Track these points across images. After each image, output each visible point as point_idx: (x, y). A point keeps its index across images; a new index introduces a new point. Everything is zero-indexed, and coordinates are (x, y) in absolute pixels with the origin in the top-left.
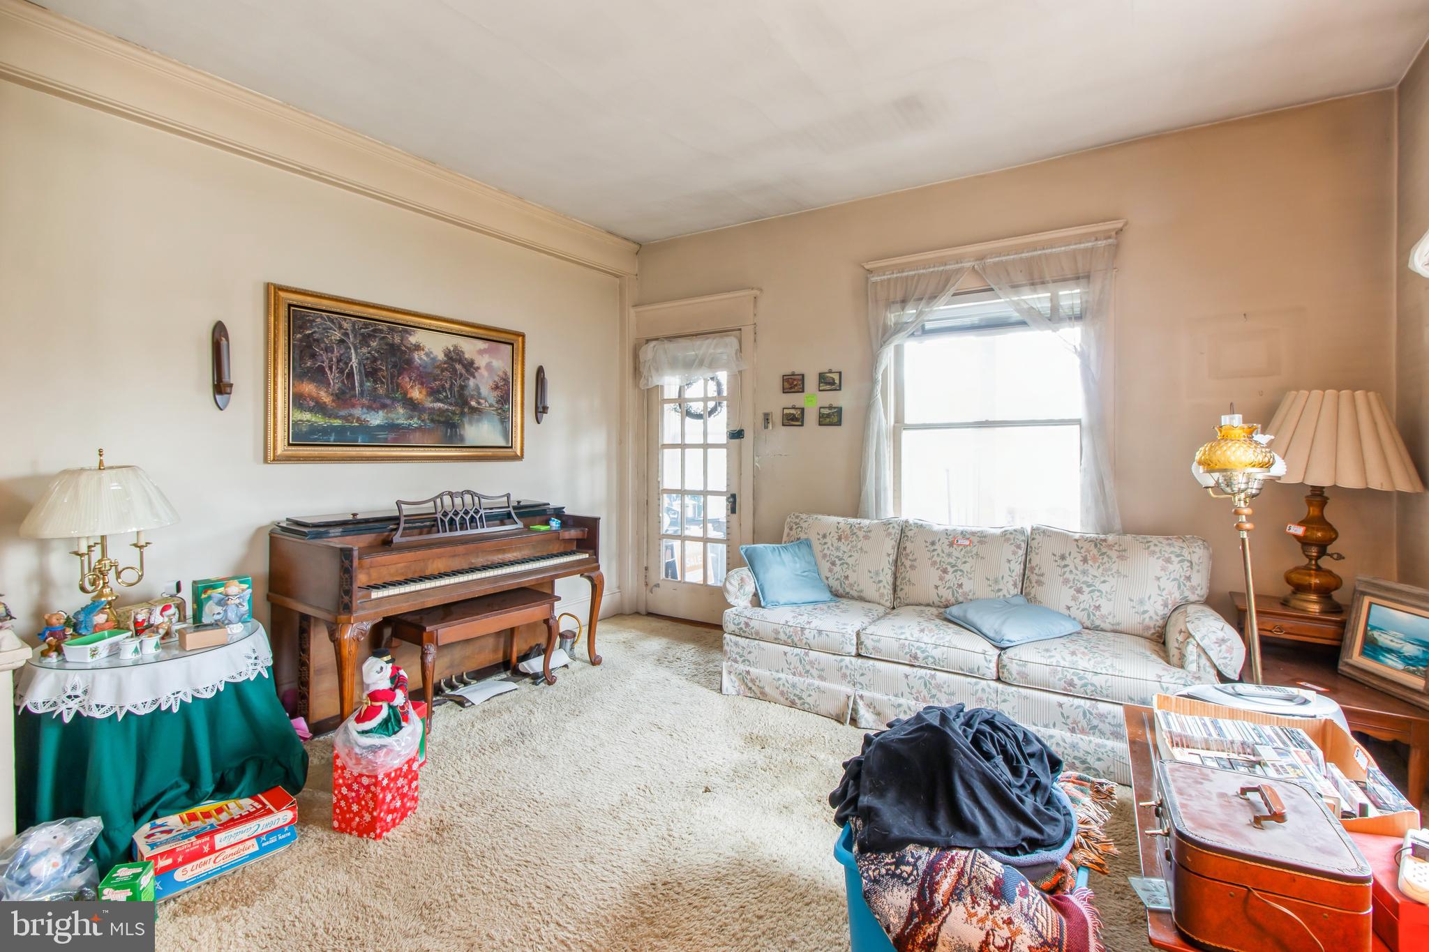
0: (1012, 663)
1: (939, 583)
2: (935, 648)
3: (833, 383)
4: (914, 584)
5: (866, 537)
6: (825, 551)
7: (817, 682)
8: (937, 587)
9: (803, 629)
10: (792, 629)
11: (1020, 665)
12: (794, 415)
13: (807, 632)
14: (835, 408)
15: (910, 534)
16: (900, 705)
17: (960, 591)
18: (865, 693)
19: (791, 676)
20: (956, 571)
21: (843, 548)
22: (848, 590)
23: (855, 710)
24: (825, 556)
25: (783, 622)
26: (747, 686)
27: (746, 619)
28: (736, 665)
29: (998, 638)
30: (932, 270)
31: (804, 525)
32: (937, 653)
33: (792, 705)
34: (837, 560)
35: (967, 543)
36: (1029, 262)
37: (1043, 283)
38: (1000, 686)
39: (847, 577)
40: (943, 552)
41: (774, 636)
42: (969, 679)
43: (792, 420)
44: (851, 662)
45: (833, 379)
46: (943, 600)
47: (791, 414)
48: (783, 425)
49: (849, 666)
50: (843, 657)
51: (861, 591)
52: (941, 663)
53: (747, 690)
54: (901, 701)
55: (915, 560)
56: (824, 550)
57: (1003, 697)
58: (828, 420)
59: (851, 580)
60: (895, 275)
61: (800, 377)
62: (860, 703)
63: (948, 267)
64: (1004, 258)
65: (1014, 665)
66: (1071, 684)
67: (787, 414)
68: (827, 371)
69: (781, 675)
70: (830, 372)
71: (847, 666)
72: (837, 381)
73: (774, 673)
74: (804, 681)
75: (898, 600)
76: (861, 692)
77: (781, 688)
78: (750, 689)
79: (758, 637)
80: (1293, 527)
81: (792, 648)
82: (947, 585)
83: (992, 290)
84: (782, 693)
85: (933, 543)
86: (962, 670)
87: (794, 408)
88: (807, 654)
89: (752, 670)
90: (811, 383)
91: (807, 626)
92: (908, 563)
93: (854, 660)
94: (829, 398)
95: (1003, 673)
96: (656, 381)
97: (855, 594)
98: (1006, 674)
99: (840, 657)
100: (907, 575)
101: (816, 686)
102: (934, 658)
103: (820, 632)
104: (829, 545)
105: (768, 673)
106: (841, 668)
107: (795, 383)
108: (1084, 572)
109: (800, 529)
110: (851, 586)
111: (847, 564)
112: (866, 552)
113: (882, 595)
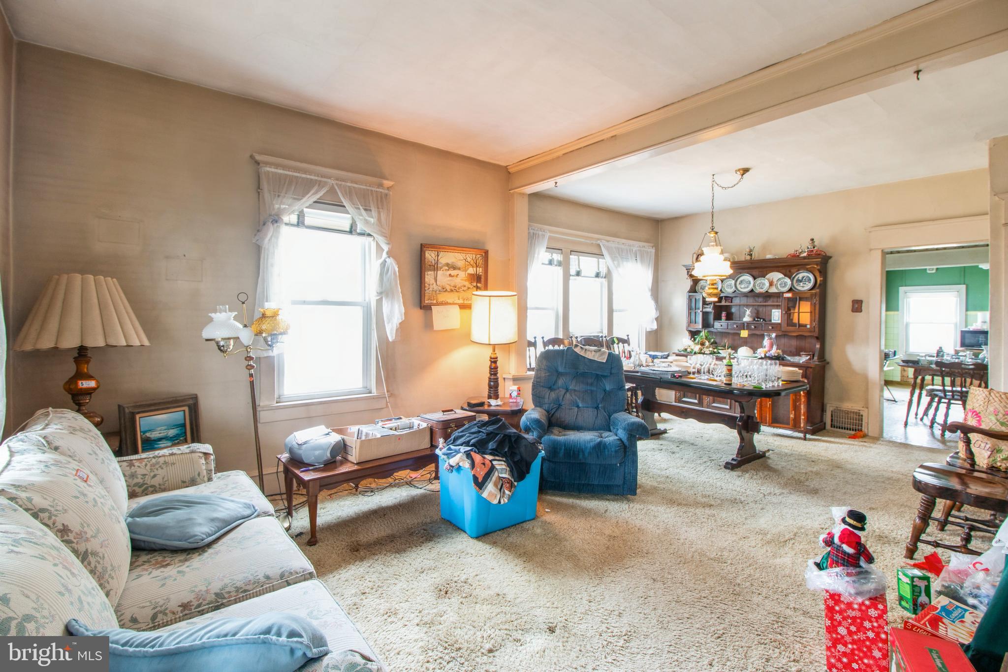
80: (84, 382)
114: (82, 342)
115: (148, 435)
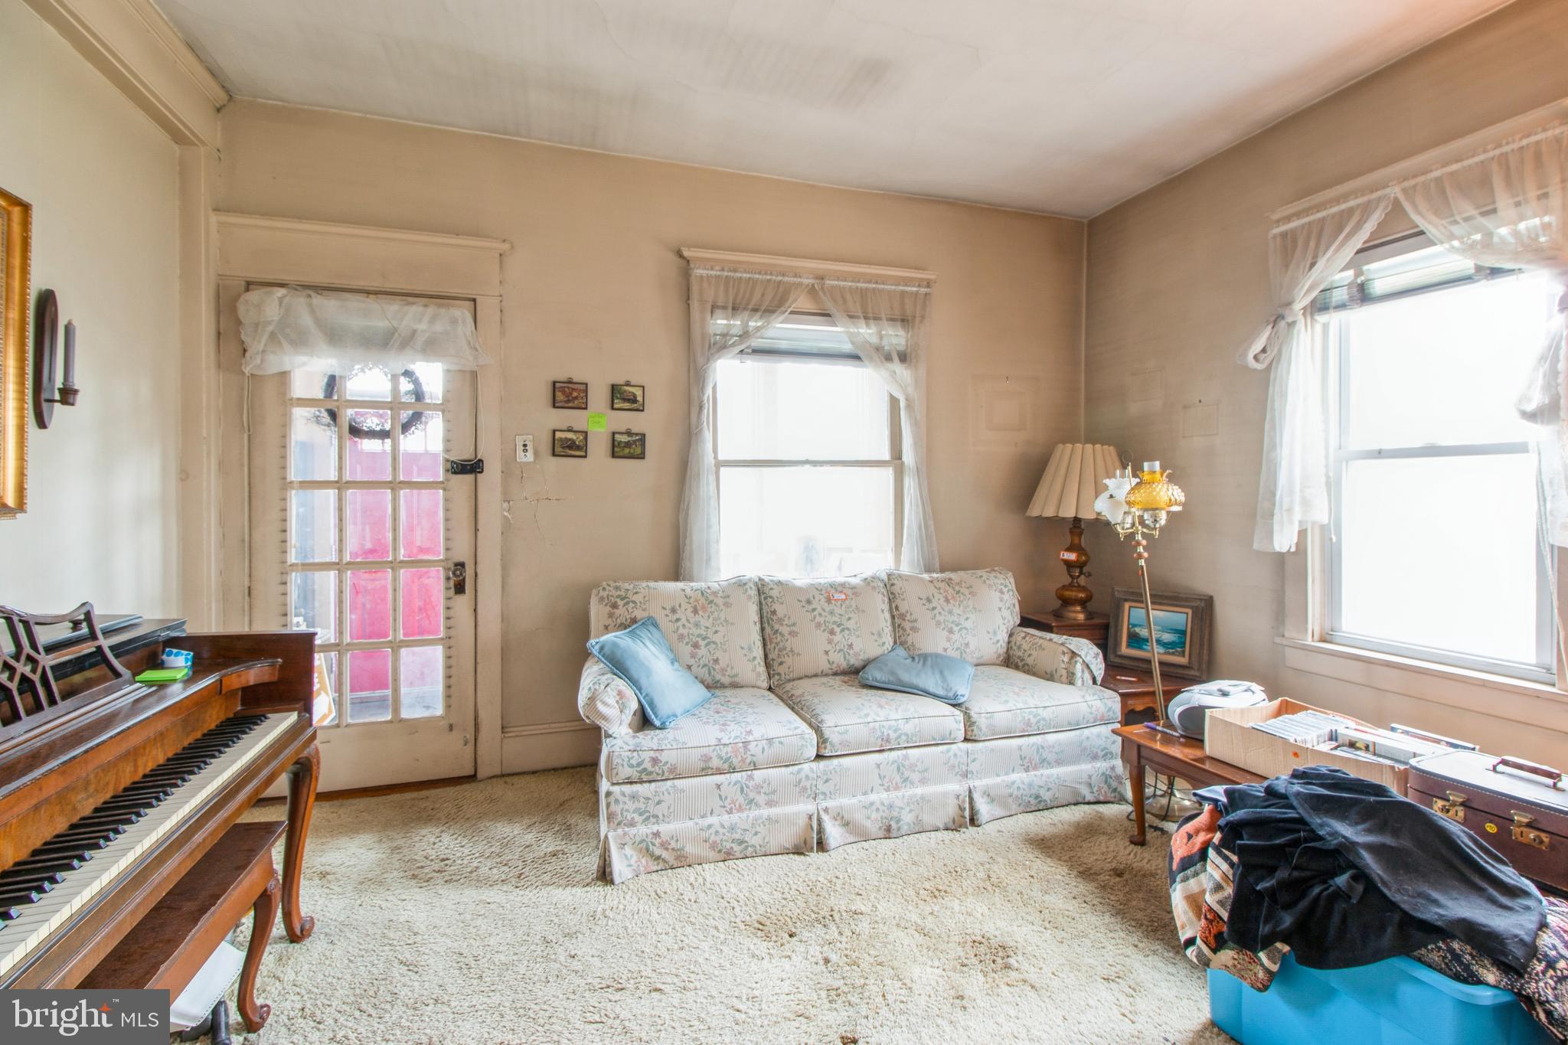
0: (980, 717)
1: (829, 647)
2: (907, 722)
3: (634, 401)
4: (799, 654)
5: (727, 605)
6: (681, 631)
7: (766, 812)
8: (827, 653)
9: (746, 743)
10: (729, 749)
11: (987, 718)
12: (573, 442)
13: (752, 746)
14: (637, 434)
15: (774, 593)
16: (872, 804)
17: (851, 652)
18: (830, 804)
19: (726, 817)
20: (843, 630)
21: (704, 623)
22: (718, 677)
23: (821, 831)
24: (681, 637)
25: (714, 742)
26: (652, 855)
27: (652, 754)
28: (633, 831)
29: (951, 694)
30: (769, 277)
31: (637, 598)
32: (908, 728)
33: (727, 856)
34: (699, 640)
35: (843, 597)
36: (863, 293)
37: (875, 319)
38: (969, 745)
39: (716, 661)
40: (824, 611)
41: (703, 765)
42: (941, 748)
43: (570, 447)
44: (811, 769)
45: (635, 396)
46: (834, 666)
47: (567, 440)
48: (554, 454)
49: (811, 775)
50: (800, 766)
51: (736, 675)
52: (914, 739)
53: (651, 863)
54: (873, 797)
55: (794, 624)
56: (678, 628)
57: (973, 757)
58: (627, 451)
59: (722, 664)
60: (726, 274)
61: (582, 387)
62: (825, 817)
63: (786, 279)
64: (842, 283)
65: (983, 719)
66: (1029, 724)
67: (561, 440)
68: (622, 383)
69: (710, 820)
70: (628, 384)
71: (807, 777)
72: (640, 398)
73: (700, 821)
74: (748, 817)
75: (777, 677)
76: (824, 804)
77: (713, 838)
78: (658, 858)
79: (676, 774)
80: (1065, 553)
81: (728, 776)
82: (838, 648)
83: (828, 315)
84: (713, 846)
85: (809, 602)
86: (934, 739)
87: (570, 430)
88: (750, 777)
89: (662, 828)
90: (598, 396)
91: (750, 738)
92: (785, 630)
93: (814, 765)
94: (626, 420)
95: (972, 731)
96: (275, 363)
97: (726, 680)
98: (976, 731)
99: (796, 767)
100: (788, 645)
101: (765, 817)
102: (907, 735)
103: (770, 741)
104: (684, 621)
105: (691, 824)
106: (800, 781)
107: (575, 394)
108: (950, 612)
109: (631, 605)
110: (723, 670)
111: (714, 643)
112: (732, 624)
113: (759, 674)
114: (1076, 513)
115: (1137, 630)
